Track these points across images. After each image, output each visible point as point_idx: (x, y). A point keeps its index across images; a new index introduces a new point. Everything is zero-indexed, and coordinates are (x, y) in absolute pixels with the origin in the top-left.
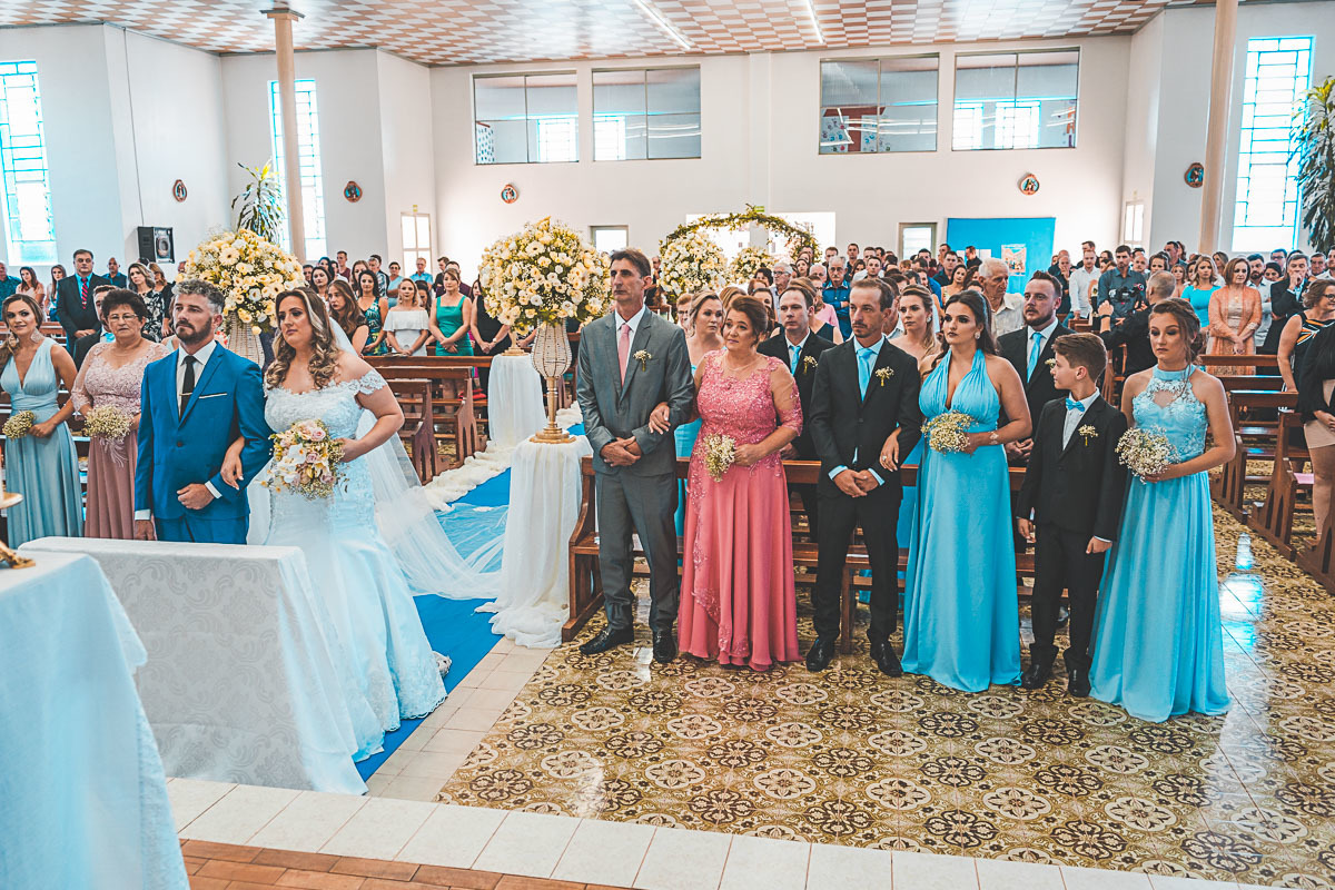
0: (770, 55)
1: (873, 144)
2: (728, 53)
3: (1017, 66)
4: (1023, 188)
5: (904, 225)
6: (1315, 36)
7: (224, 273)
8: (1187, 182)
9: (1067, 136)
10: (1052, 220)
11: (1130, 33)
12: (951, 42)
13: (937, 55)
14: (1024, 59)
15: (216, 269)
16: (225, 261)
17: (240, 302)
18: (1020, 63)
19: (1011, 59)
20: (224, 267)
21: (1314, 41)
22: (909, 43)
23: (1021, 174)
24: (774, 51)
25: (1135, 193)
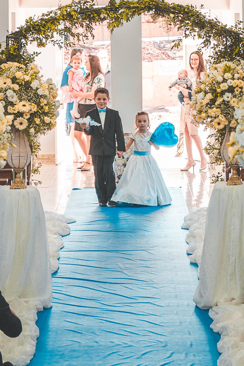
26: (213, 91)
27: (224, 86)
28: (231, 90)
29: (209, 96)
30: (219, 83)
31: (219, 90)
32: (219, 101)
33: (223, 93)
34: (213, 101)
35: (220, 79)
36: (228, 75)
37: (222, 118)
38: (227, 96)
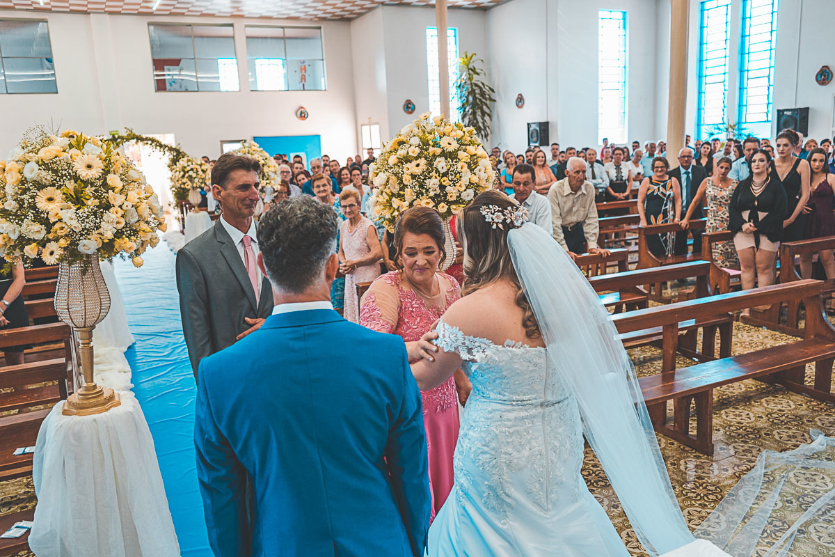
0: (107, 16)
1: (176, 86)
2: (72, 12)
3: (284, 38)
4: (299, 115)
5: (223, 142)
6: (457, 29)
7: (89, 190)
8: (405, 111)
9: (302, 84)
10: (318, 137)
11: (349, 20)
12: (242, 16)
13: (232, 25)
14: (289, 32)
15: (71, 185)
16: (84, 174)
17: (120, 226)
18: (286, 35)
19: (279, 32)
20: (86, 183)
21: (457, 31)
22: (213, 15)
23: (296, 107)
24: (111, 13)
25: (370, 118)
26: (184, 171)
27: (188, 168)
28: (192, 169)
29: (182, 173)
30: (185, 167)
31: (186, 170)
32: (187, 175)
33: (188, 171)
34: (183, 176)
35: (186, 165)
36: (190, 163)
37: (189, 183)
38: (191, 173)
